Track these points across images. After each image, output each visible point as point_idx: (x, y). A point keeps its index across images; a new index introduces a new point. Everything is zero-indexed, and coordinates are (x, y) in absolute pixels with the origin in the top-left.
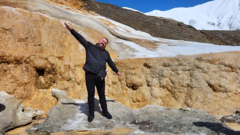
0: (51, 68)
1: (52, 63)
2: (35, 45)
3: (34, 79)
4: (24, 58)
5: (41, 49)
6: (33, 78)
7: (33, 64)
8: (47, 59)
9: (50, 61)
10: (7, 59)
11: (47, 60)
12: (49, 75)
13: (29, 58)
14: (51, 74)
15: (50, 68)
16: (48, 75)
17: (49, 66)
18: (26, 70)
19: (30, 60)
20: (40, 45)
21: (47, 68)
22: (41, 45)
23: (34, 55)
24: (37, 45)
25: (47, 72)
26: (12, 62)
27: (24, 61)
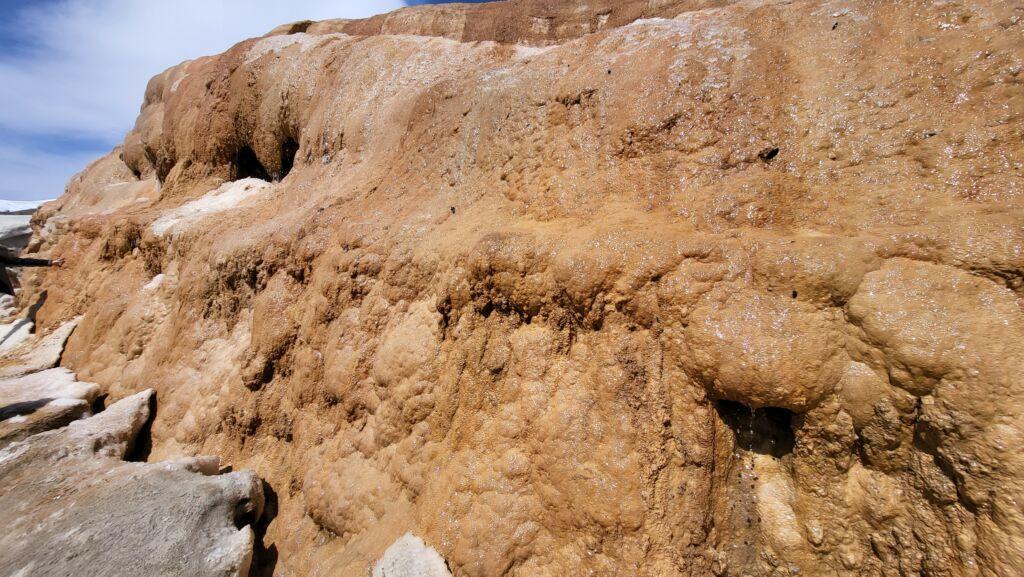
0: (892, 415)
1: (907, 351)
2: (726, 164)
3: (683, 488)
4: (622, 284)
5: (775, 192)
6: (677, 477)
7: (688, 338)
8: (835, 296)
9: (880, 323)
10: (511, 285)
11: (839, 302)
12: (858, 472)
13: (656, 279)
14: (890, 471)
15: (885, 403)
16: (844, 471)
17: (859, 375)
18: (620, 392)
19: (662, 301)
20: (770, 155)
21: (836, 402)
22: (778, 157)
23: (700, 256)
24: (748, 161)
25: (826, 436)
26: (542, 310)
27: (620, 306)
